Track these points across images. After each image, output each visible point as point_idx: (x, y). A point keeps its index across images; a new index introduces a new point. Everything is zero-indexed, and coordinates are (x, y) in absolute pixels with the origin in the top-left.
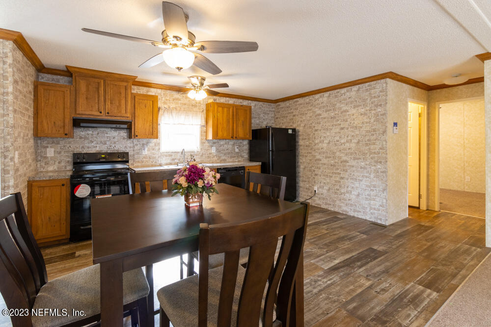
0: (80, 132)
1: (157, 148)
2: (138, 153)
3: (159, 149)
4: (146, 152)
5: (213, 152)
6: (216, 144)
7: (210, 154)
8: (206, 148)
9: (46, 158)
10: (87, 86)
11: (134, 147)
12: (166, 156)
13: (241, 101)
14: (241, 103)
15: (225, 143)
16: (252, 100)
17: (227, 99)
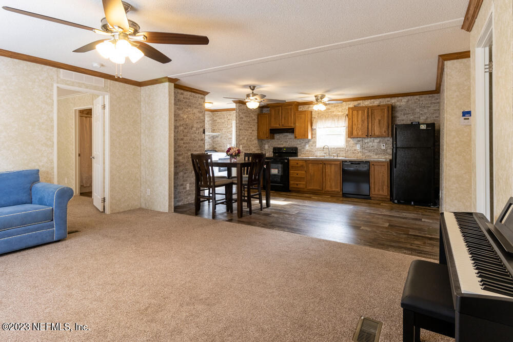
0: (277, 136)
1: (314, 145)
2: (303, 148)
3: (315, 146)
4: (307, 147)
5: (357, 148)
6: (361, 143)
7: (355, 150)
8: (351, 145)
9: (265, 149)
10: (275, 111)
11: (301, 144)
12: (320, 150)
13: (389, 99)
14: (388, 101)
15: (370, 142)
16: (402, 96)
17: (372, 100)
